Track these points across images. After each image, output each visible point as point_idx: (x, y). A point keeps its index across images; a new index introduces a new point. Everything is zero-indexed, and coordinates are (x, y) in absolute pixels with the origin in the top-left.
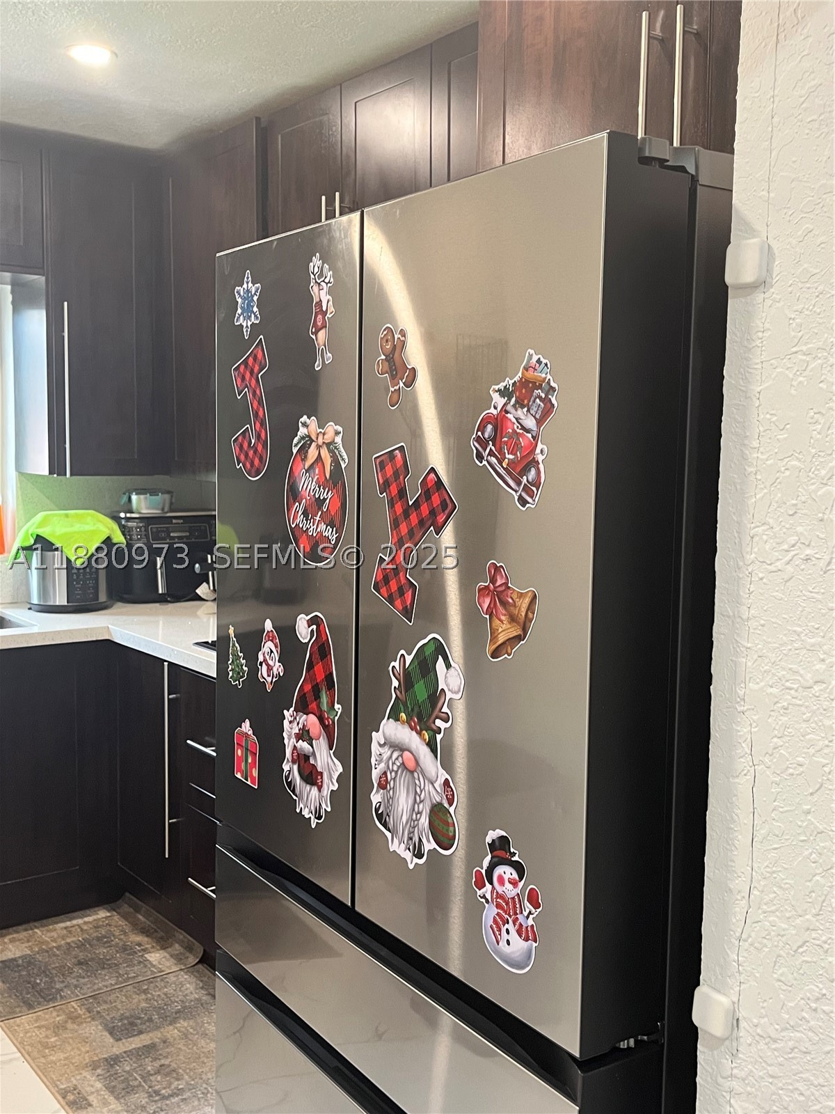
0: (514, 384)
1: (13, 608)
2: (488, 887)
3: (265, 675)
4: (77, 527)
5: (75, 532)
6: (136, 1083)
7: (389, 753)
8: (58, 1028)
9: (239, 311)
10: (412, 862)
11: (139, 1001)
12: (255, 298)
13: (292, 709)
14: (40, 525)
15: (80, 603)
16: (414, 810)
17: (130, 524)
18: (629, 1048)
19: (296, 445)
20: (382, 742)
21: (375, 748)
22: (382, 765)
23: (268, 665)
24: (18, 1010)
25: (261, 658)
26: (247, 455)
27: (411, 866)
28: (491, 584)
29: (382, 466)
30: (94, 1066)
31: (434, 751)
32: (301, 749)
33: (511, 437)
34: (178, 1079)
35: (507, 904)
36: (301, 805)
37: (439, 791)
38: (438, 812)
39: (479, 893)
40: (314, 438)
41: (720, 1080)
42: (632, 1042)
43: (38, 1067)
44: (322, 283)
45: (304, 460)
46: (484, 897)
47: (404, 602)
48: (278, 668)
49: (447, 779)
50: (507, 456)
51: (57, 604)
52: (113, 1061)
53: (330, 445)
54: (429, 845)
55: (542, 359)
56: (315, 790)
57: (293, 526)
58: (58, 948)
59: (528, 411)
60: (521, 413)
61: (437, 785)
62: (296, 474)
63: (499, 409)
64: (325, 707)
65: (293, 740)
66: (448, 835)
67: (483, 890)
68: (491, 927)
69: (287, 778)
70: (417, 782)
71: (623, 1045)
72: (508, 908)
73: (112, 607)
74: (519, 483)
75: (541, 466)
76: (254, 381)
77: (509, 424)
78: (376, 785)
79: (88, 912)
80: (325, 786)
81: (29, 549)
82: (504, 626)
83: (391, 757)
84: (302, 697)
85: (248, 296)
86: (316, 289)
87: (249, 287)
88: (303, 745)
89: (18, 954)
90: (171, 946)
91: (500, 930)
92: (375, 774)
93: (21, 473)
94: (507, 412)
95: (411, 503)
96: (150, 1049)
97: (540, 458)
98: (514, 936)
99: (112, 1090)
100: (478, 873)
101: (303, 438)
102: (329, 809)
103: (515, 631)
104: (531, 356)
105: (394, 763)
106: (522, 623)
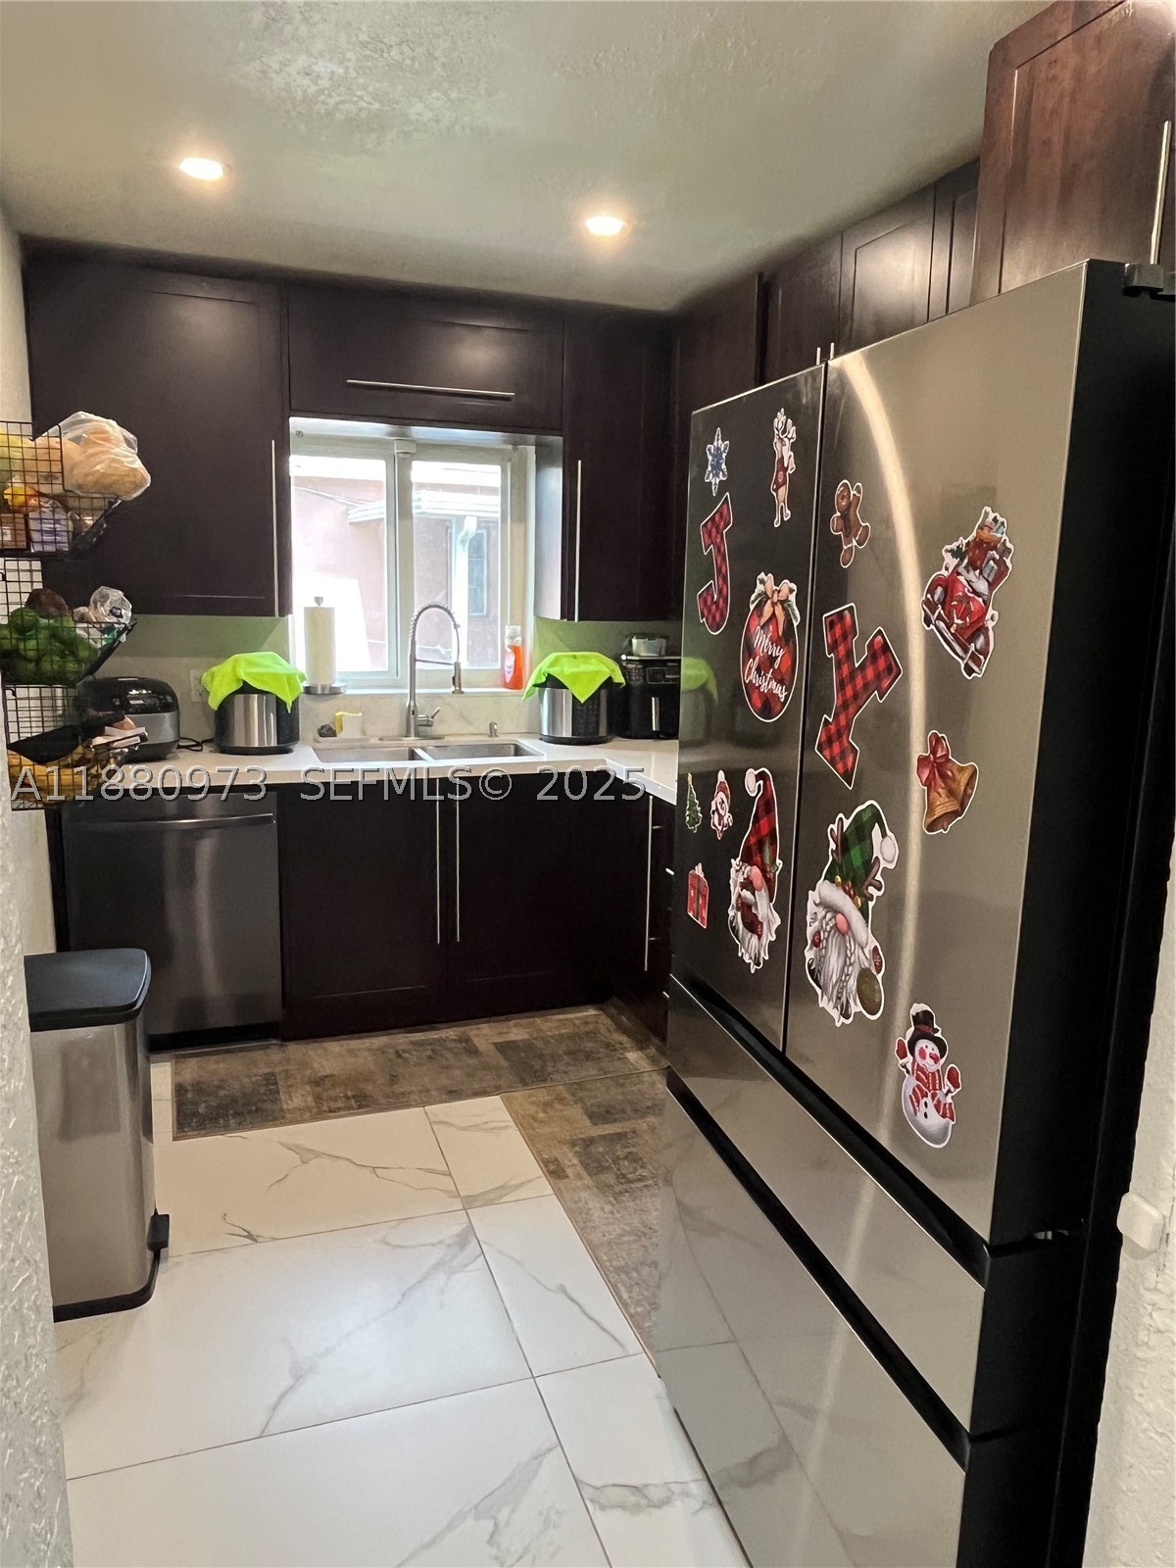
0: (968, 544)
1: (528, 737)
2: (909, 1057)
3: (717, 823)
4: (583, 668)
5: (580, 673)
6: (607, 1164)
7: (824, 913)
8: (546, 1105)
9: (710, 468)
10: (840, 1021)
11: (615, 1094)
12: (724, 455)
13: (739, 859)
14: (553, 664)
15: (584, 736)
16: (843, 971)
17: (630, 666)
18: (1046, 1240)
19: (753, 602)
20: (817, 902)
21: (810, 906)
22: (817, 923)
23: (719, 814)
24: (514, 1085)
25: (713, 808)
26: (710, 611)
27: (838, 1025)
28: (931, 756)
29: (832, 625)
30: (573, 1144)
31: (865, 916)
32: (745, 898)
33: (960, 602)
34: (642, 1167)
35: (927, 1078)
36: (743, 950)
37: (868, 957)
38: (865, 976)
39: (901, 1062)
40: (769, 594)
41: (1142, 1290)
42: (1050, 1235)
43: (527, 1135)
44: (786, 439)
45: (760, 616)
46: (904, 1066)
47: (845, 765)
48: (728, 819)
49: (876, 947)
50: (956, 621)
51: (564, 736)
52: (589, 1142)
53: (784, 602)
54: (856, 1007)
55: (999, 518)
56: (755, 938)
57: (747, 682)
58: (553, 1037)
59: (981, 573)
60: (973, 576)
61: (866, 951)
62: (752, 631)
63: (950, 570)
64: (767, 861)
65: (738, 888)
66: (874, 1001)
67: (905, 1060)
68: (910, 1096)
69: (732, 922)
70: (848, 945)
71: (1041, 1236)
72: (928, 1084)
73: (611, 740)
74: (966, 650)
75: (991, 633)
76: (719, 536)
77: (960, 586)
78: (809, 942)
79: (581, 1008)
80: (764, 935)
81: (542, 686)
82: (941, 799)
83: (825, 917)
84: (748, 848)
85: (717, 455)
86: (779, 445)
87: (720, 444)
88: (746, 894)
89: (519, 1038)
90: (648, 1047)
91: (918, 1102)
92: (810, 931)
93: (538, 618)
94: (959, 574)
95: (857, 665)
96: (620, 1137)
97: (990, 625)
98: (931, 1110)
99: (586, 1166)
100: (901, 1043)
101: (759, 595)
102: (767, 958)
103: (953, 806)
104: (987, 514)
105: (827, 924)
106: (960, 798)
